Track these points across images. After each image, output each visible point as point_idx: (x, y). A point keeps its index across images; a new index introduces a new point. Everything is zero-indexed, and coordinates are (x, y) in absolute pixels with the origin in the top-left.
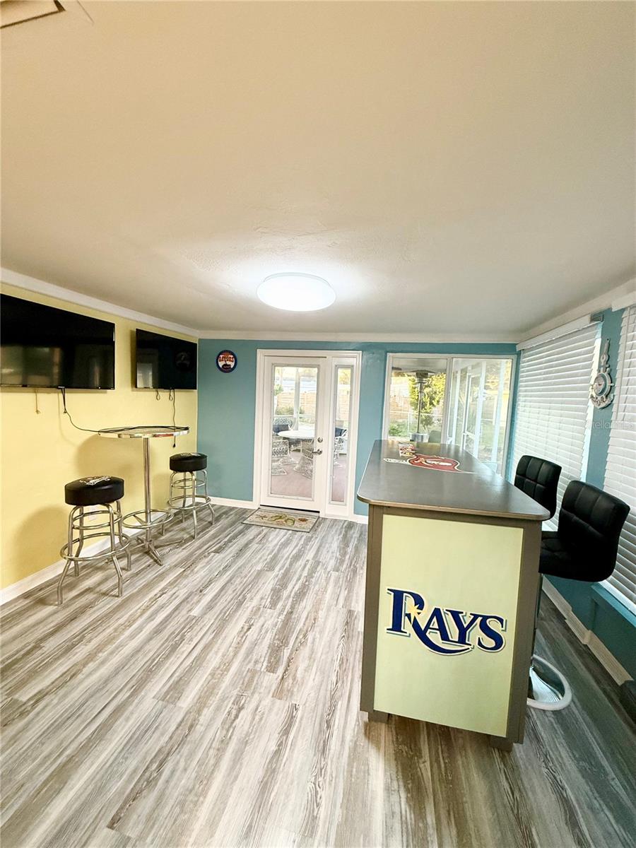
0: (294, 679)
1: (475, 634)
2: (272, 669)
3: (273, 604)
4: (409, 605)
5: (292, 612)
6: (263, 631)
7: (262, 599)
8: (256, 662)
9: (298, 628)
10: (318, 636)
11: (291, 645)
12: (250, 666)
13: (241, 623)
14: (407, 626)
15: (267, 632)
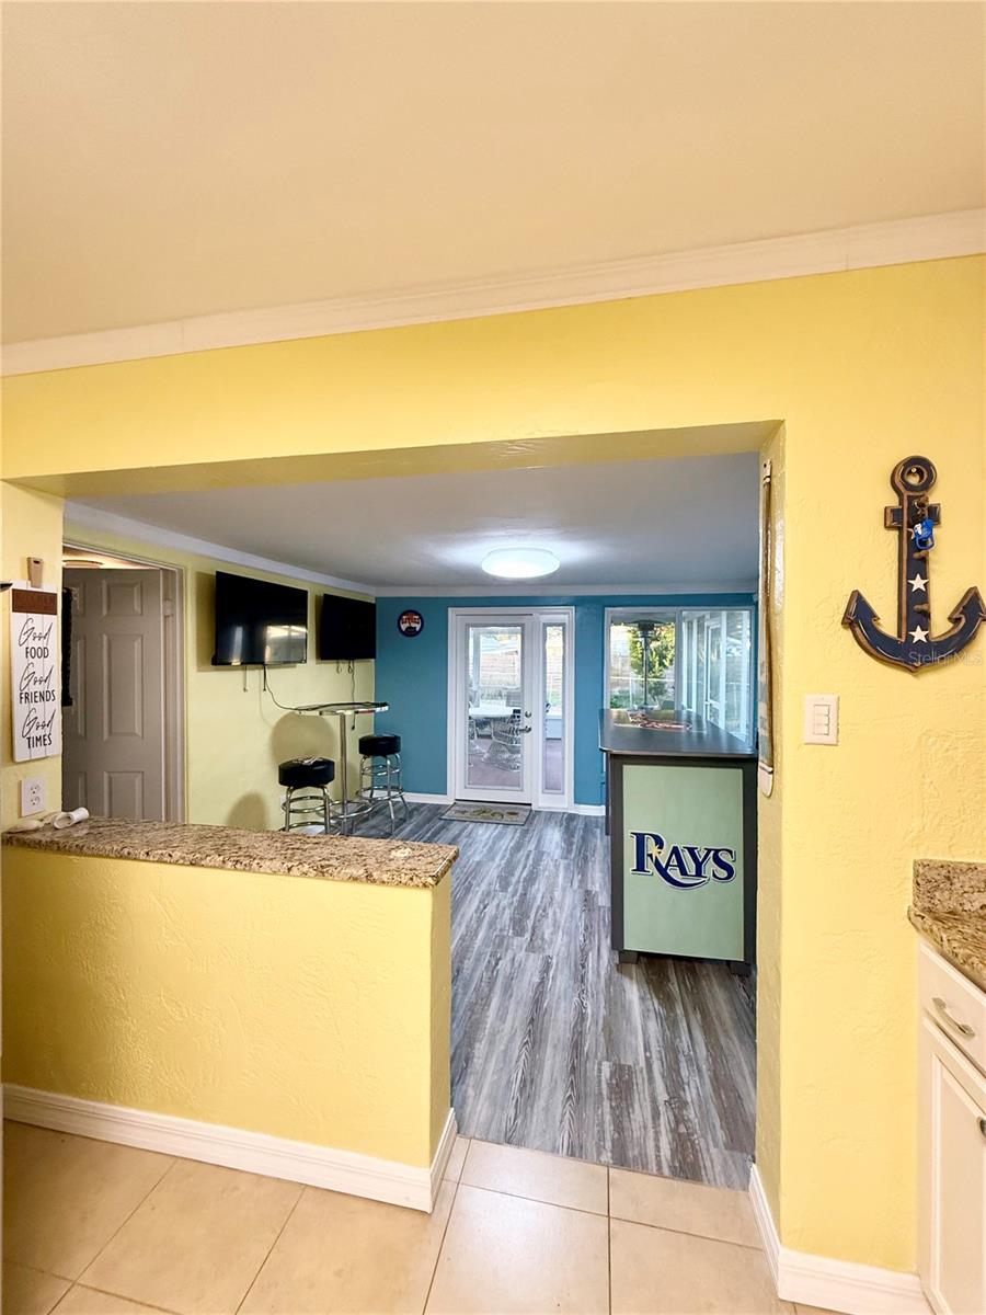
0: (543, 939)
1: (710, 867)
2: (519, 932)
3: (504, 888)
4: (651, 847)
5: (525, 894)
6: (501, 909)
7: (490, 884)
8: (501, 930)
9: (535, 906)
10: (557, 910)
11: (532, 916)
12: (497, 933)
13: (476, 903)
14: (650, 866)
15: (504, 909)
